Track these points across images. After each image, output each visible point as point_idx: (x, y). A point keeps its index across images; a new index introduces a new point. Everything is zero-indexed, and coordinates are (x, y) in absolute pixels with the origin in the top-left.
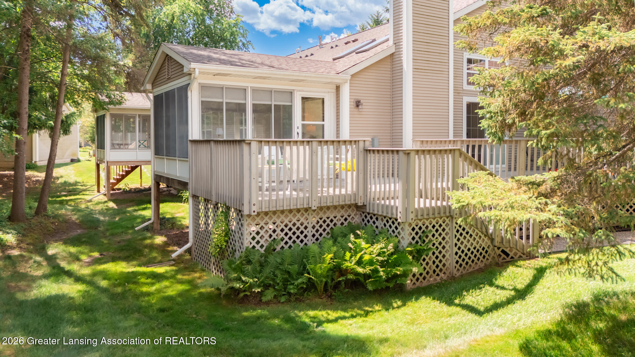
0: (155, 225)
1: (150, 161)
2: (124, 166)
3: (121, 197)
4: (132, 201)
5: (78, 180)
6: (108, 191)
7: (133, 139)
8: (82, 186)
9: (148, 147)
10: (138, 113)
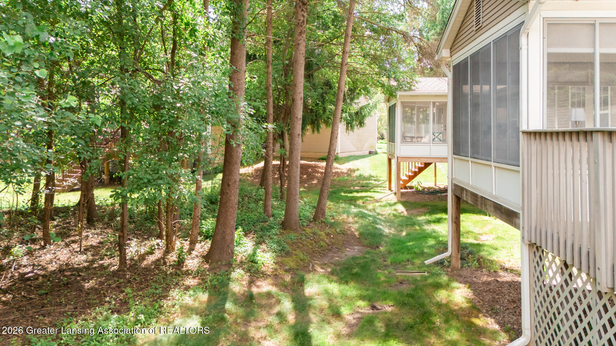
0: (454, 261)
1: (447, 158)
2: (417, 163)
3: (412, 199)
4: (424, 206)
5: (372, 175)
6: (398, 190)
7: (427, 132)
8: (375, 180)
9: (444, 141)
10: (432, 100)
